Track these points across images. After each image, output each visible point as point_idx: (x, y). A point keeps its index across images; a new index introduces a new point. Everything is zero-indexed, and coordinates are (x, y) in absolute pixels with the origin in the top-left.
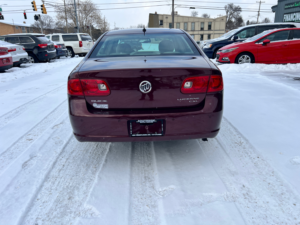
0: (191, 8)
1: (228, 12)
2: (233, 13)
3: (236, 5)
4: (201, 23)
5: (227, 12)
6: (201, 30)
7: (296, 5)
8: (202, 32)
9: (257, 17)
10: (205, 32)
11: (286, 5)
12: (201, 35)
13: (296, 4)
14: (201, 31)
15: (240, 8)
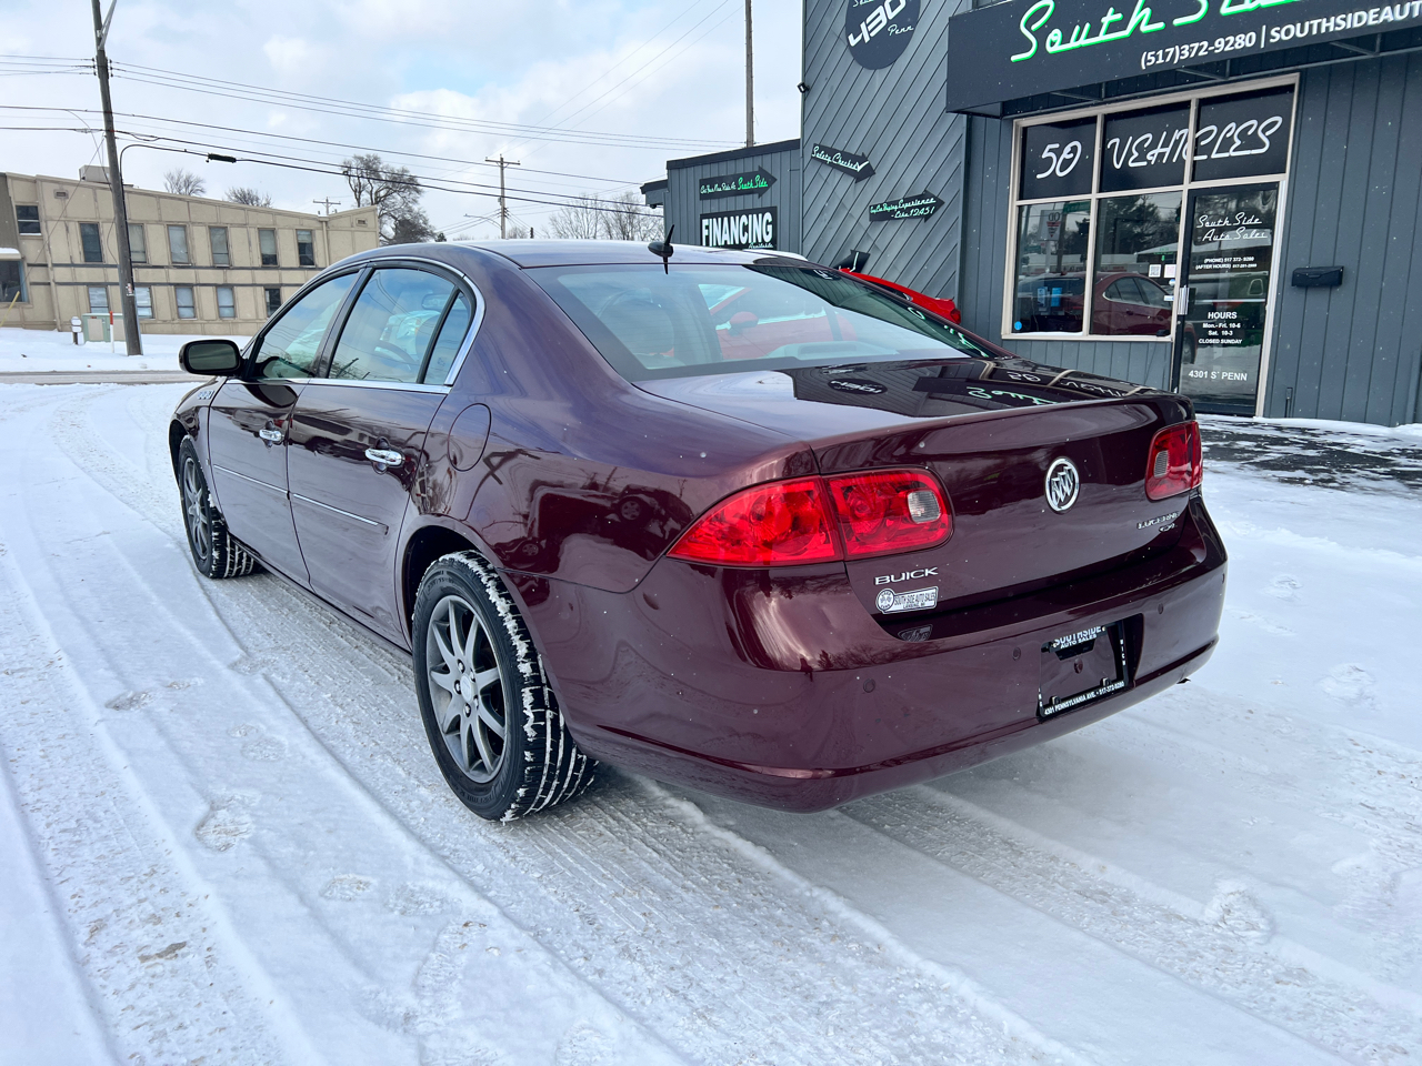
0: (212, 157)
1: (360, 192)
2: (385, 196)
3: (391, 163)
4: (260, 230)
5: (355, 191)
6: (263, 263)
7: (745, 187)
8: (271, 277)
9: (499, 220)
10: (287, 277)
11: (704, 182)
12: (266, 290)
13: (744, 182)
14: (262, 268)
15: (412, 178)
